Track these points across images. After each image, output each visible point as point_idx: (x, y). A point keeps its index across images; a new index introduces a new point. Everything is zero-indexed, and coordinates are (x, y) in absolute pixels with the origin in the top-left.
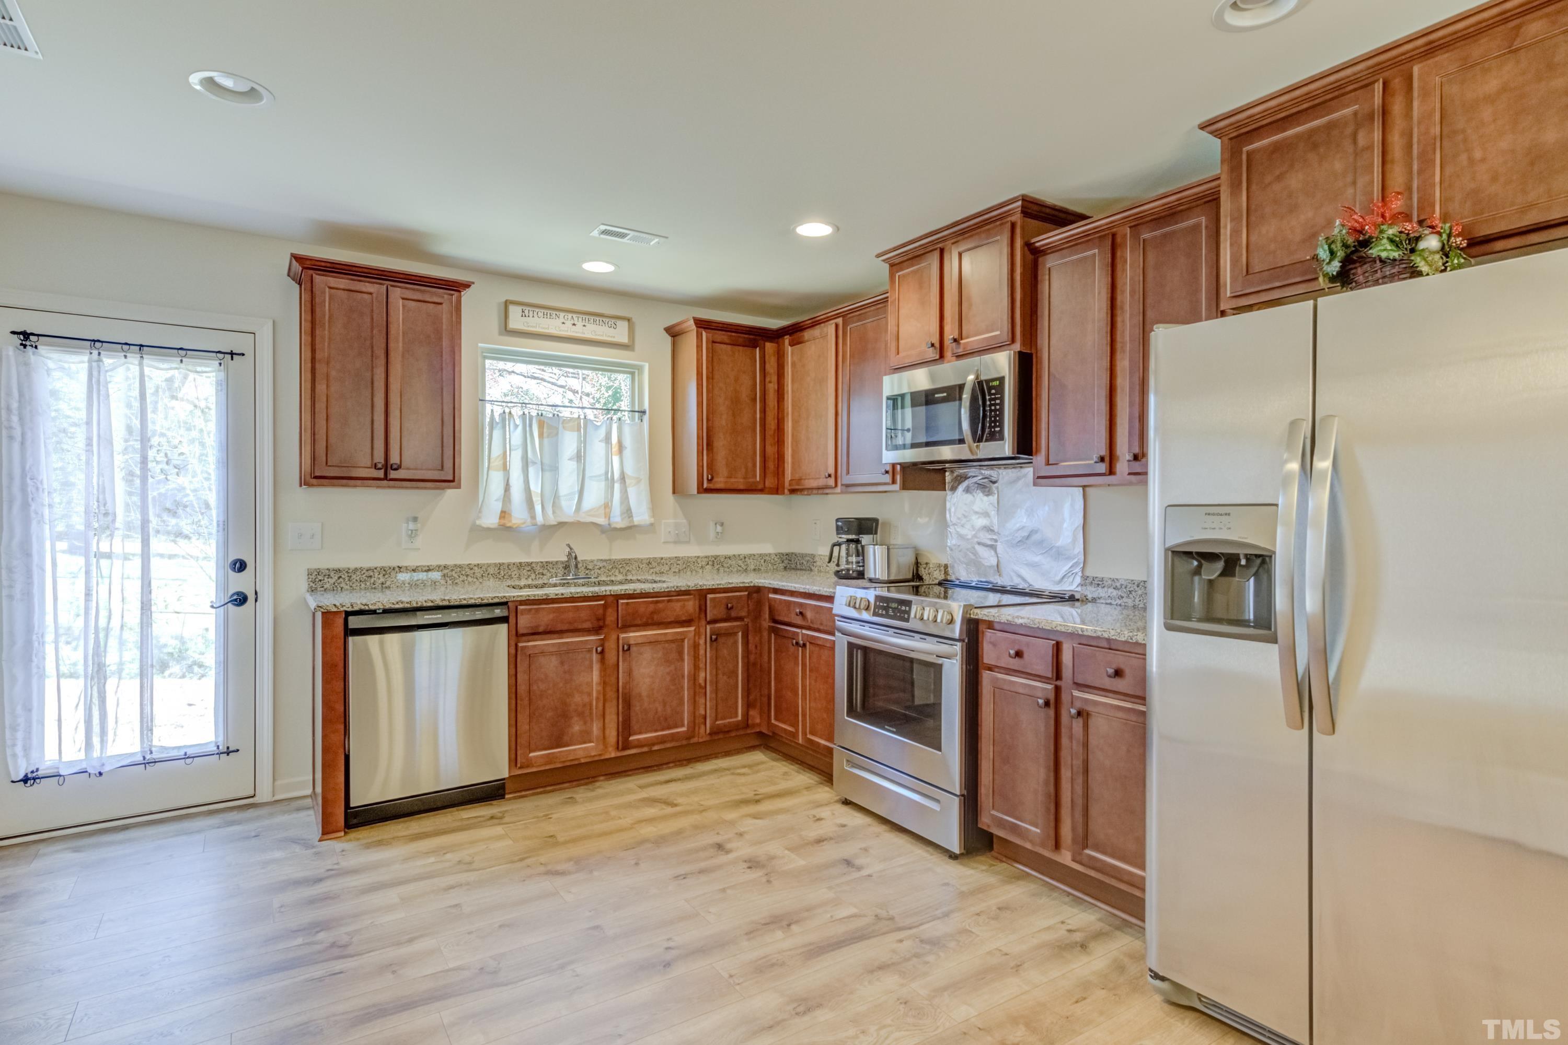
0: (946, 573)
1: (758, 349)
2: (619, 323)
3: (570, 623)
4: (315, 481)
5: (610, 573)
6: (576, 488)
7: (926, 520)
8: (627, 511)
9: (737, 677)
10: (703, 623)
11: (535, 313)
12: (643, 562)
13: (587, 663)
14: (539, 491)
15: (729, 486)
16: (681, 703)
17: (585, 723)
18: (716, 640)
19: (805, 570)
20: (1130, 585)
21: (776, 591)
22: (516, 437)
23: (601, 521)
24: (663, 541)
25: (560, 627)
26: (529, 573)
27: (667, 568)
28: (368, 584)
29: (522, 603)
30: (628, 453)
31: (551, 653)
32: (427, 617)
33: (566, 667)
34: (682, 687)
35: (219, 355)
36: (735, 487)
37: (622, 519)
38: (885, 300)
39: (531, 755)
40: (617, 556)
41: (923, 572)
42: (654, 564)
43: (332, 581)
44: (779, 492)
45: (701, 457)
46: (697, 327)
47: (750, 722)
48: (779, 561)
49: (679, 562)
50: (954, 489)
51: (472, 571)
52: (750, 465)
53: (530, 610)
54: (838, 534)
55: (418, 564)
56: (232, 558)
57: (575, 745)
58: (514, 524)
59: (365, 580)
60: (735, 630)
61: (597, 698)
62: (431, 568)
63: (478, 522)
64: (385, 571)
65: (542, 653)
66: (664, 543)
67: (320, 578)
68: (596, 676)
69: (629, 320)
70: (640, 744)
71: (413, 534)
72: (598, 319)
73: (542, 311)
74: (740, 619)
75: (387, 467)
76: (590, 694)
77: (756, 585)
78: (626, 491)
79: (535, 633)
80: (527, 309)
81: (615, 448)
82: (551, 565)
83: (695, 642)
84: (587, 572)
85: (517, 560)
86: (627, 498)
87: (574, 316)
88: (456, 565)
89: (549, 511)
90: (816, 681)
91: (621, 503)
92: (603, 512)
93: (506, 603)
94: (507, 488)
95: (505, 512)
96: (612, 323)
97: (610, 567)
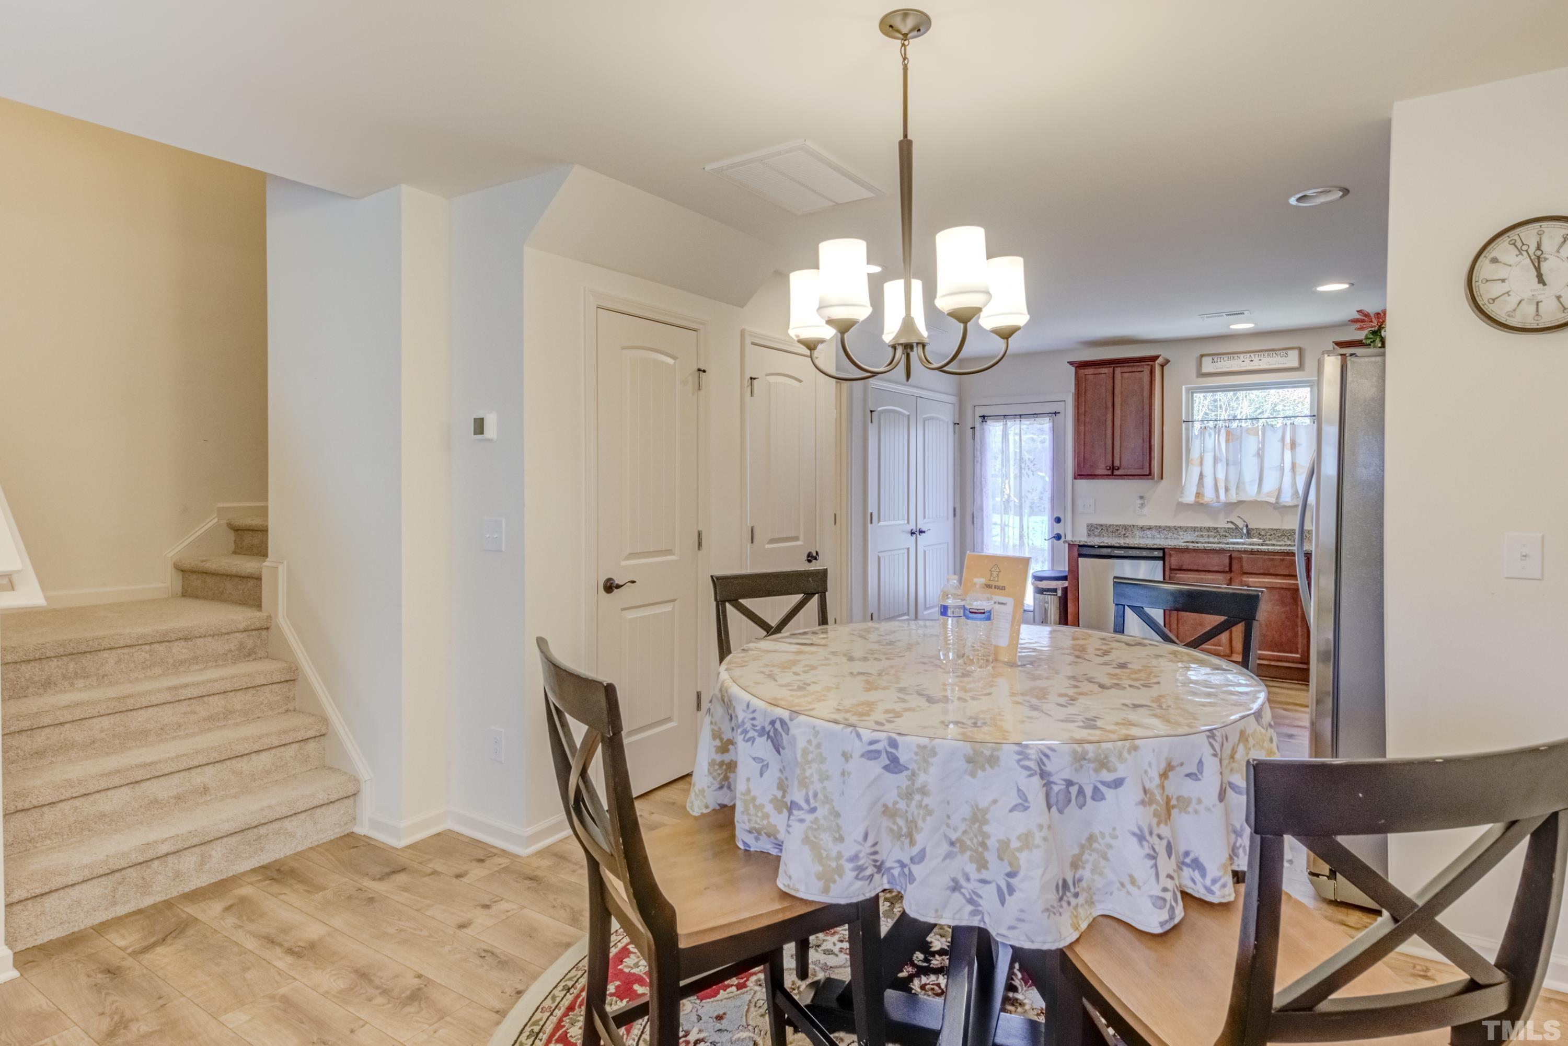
2: (1290, 353)
3: (1205, 566)
5: (1280, 539)
6: (1257, 477)
11: (1224, 359)
14: (1224, 478)
16: (1296, 635)
22: (1209, 443)
23: (1273, 500)
25: (1200, 568)
26: (1215, 534)
29: (1172, 549)
35: (1051, 414)
37: (1292, 499)
40: (1286, 526)
51: (1176, 531)
55: (1144, 524)
56: (1055, 516)
58: (1206, 501)
62: (1151, 527)
63: (1180, 500)
64: (1125, 527)
69: (1299, 348)
71: (1142, 505)
72: (1271, 353)
73: (1228, 356)
75: (1113, 468)
79: (1181, 569)
80: (1215, 358)
81: (1289, 446)
86: (1295, 483)
87: (1252, 355)
88: (1165, 526)
91: (1292, 487)
92: (1277, 493)
93: (1163, 549)
94: (1201, 476)
95: (1199, 493)
96: (1284, 354)
97: (1280, 535)
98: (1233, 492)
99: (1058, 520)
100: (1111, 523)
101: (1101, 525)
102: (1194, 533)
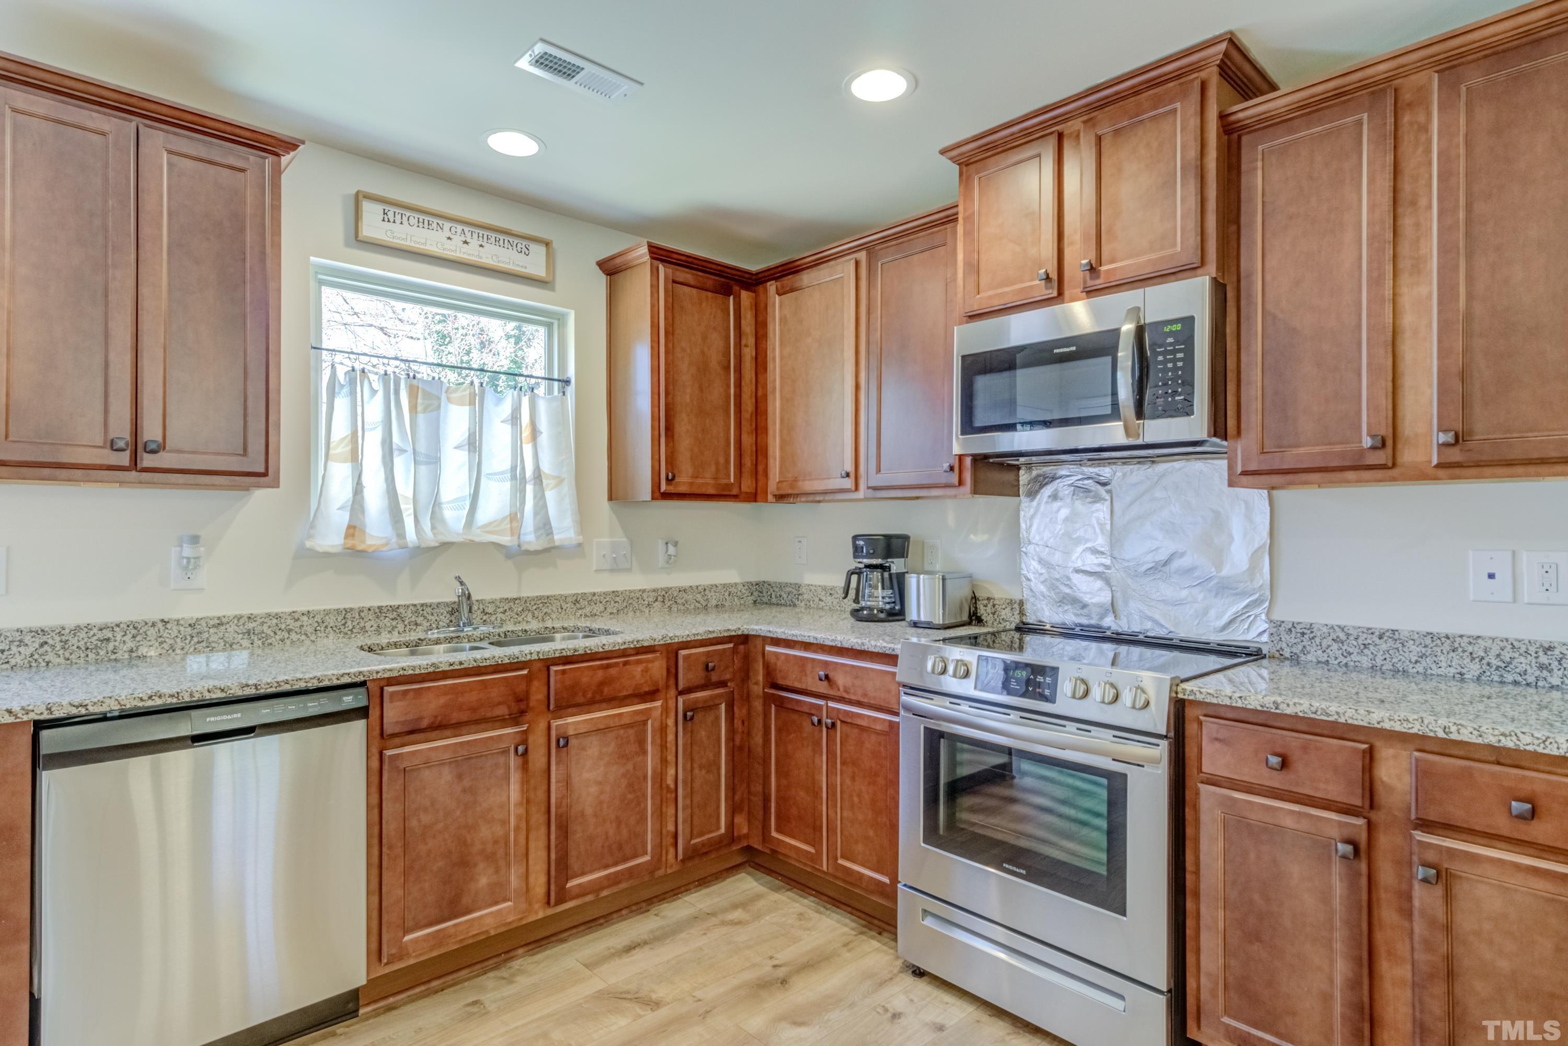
0: (1022, 613)
1: (731, 298)
2: (533, 247)
3: (474, 710)
5: (520, 619)
6: (467, 491)
7: (986, 537)
8: (545, 525)
9: (719, 769)
10: (672, 692)
11: (405, 219)
12: (567, 600)
13: (501, 772)
14: (410, 494)
15: (695, 490)
16: (643, 819)
17: (497, 871)
18: (692, 718)
19: (786, 605)
20: (1365, 636)
21: (777, 642)
22: (374, 410)
23: (506, 539)
24: (595, 568)
25: (456, 717)
26: (394, 623)
27: (602, 608)
28: (102, 653)
29: (391, 681)
30: (544, 439)
31: (442, 763)
33: (467, 783)
34: (645, 796)
36: (703, 490)
37: (537, 538)
38: (953, 219)
39: (407, 938)
40: (528, 592)
41: (982, 611)
42: (583, 603)
43: (27, 650)
44: (759, 498)
45: (657, 448)
46: (652, 258)
47: (736, 834)
48: (747, 593)
49: (617, 599)
50: (1032, 494)
51: (298, 624)
52: (722, 459)
53: (405, 692)
54: (855, 557)
55: (200, 615)
57: (480, 909)
58: (371, 546)
59: (96, 647)
60: (717, 702)
61: (517, 828)
62: (224, 620)
63: (308, 544)
64: (135, 629)
65: (428, 764)
66: (596, 571)
68: (514, 791)
69: (547, 244)
70: (583, 891)
71: (190, 566)
72: (502, 238)
73: (416, 216)
74: (723, 684)
75: (137, 446)
76: (505, 822)
77: (746, 632)
78: (543, 496)
79: (414, 731)
80: (391, 210)
81: (526, 433)
82: (429, 610)
83: (662, 723)
84: (485, 618)
85: (375, 603)
86: (545, 506)
87: (466, 229)
88: (268, 615)
89: (427, 525)
90: (853, 779)
91: (538, 514)
92: (506, 525)
93: (363, 684)
94: (357, 489)
95: (355, 527)
96: (523, 247)
97: (520, 609)
98: (429, 522)
101: (40, 632)
102: (344, 625)
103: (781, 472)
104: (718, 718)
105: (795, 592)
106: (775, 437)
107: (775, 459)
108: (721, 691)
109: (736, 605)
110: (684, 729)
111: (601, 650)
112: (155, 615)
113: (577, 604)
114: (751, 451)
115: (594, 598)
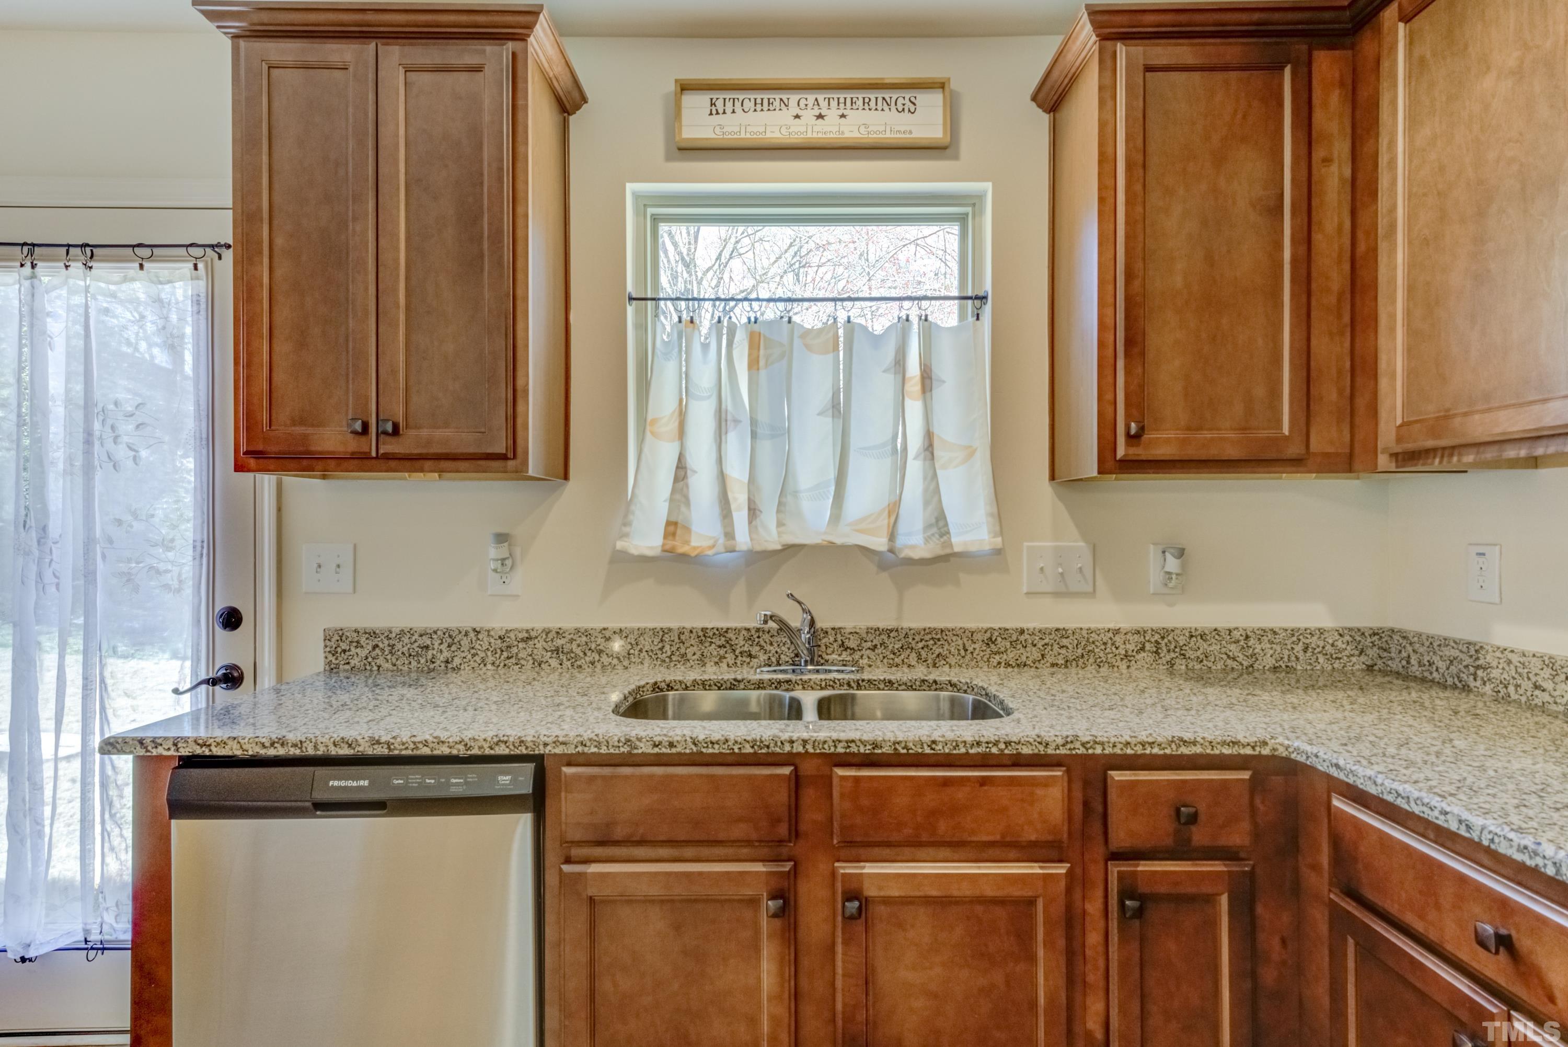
1: (1289, 71)
2: (923, 97)
4: (252, 462)
5: (898, 660)
6: (832, 474)
8: (937, 520)
10: (1099, 852)
11: (738, 104)
12: (975, 637)
13: (745, 937)
14: (745, 479)
15: (1191, 452)
18: (1139, 913)
23: (879, 543)
24: (1025, 590)
25: (668, 830)
26: (722, 652)
27: (1036, 655)
29: (571, 761)
30: (943, 393)
32: (336, 783)
33: (689, 941)
34: (1030, 1039)
35: (192, 250)
36: (1213, 452)
37: (927, 540)
40: (913, 621)
42: (1002, 644)
43: (363, 653)
44: (1357, 465)
45: (1110, 379)
46: (1103, 38)
49: (1065, 642)
52: (1260, 391)
53: (591, 779)
55: (509, 626)
56: (220, 605)
58: (695, 548)
59: (418, 654)
60: (1206, 889)
62: (533, 634)
63: (620, 545)
64: (450, 637)
65: (625, 896)
66: (1027, 593)
67: (344, 646)
68: (769, 973)
69: (944, 87)
71: (506, 565)
72: (873, 96)
73: (752, 97)
74: (1224, 852)
76: (752, 1022)
77: (1282, 752)
78: (935, 475)
79: (607, 842)
80: (720, 97)
81: (914, 385)
82: (766, 637)
83: (1069, 907)
85: (699, 624)
86: (937, 490)
87: (821, 98)
88: (578, 631)
89: (768, 522)
91: (926, 503)
92: (884, 522)
93: (538, 760)
94: (681, 471)
95: (676, 524)
96: (907, 101)
97: (898, 646)
98: (769, 518)
99: (231, 619)
100: (405, 624)
101: (372, 634)
102: (661, 649)
103: (1408, 404)
104: (1212, 924)
105: (1468, 661)
106: (1392, 329)
107: (1393, 376)
108: (1217, 867)
109: (1323, 670)
110: (1121, 930)
111: (928, 751)
112: (467, 623)
113: (992, 646)
114: (1340, 372)
115: (1022, 638)
